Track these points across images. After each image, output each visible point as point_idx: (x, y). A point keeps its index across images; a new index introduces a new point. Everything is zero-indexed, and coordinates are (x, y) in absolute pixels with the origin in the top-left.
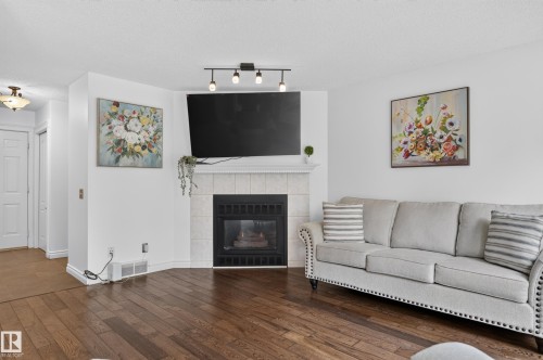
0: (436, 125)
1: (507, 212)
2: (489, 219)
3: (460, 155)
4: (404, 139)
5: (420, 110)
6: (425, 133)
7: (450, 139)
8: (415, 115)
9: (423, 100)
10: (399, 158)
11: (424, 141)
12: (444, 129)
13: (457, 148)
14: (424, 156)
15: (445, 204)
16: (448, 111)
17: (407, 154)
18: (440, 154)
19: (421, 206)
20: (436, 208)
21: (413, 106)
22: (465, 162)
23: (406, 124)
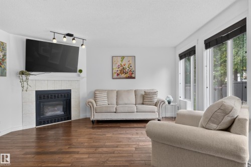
0: (126, 66)
1: (149, 91)
2: (144, 93)
3: (133, 76)
4: (117, 70)
5: (122, 61)
6: (123, 68)
7: (130, 71)
8: (120, 62)
9: (123, 58)
10: (115, 76)
11: (123, 71)
12: (129, 68)
13: (132, 73)
14: (123, 75)
15: (131, 90)
16: (130, 62)
17: (118, 75)
18: (127, 75)
19: (125, 91)
20: (128, 91)
21: (120, 59)
22: (134, 78)
23: (117, 65)
